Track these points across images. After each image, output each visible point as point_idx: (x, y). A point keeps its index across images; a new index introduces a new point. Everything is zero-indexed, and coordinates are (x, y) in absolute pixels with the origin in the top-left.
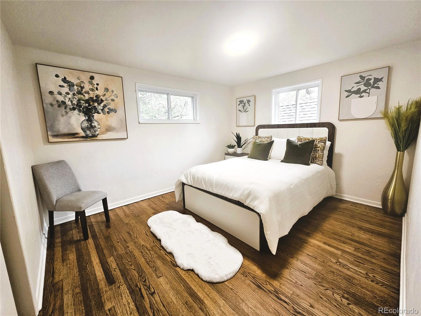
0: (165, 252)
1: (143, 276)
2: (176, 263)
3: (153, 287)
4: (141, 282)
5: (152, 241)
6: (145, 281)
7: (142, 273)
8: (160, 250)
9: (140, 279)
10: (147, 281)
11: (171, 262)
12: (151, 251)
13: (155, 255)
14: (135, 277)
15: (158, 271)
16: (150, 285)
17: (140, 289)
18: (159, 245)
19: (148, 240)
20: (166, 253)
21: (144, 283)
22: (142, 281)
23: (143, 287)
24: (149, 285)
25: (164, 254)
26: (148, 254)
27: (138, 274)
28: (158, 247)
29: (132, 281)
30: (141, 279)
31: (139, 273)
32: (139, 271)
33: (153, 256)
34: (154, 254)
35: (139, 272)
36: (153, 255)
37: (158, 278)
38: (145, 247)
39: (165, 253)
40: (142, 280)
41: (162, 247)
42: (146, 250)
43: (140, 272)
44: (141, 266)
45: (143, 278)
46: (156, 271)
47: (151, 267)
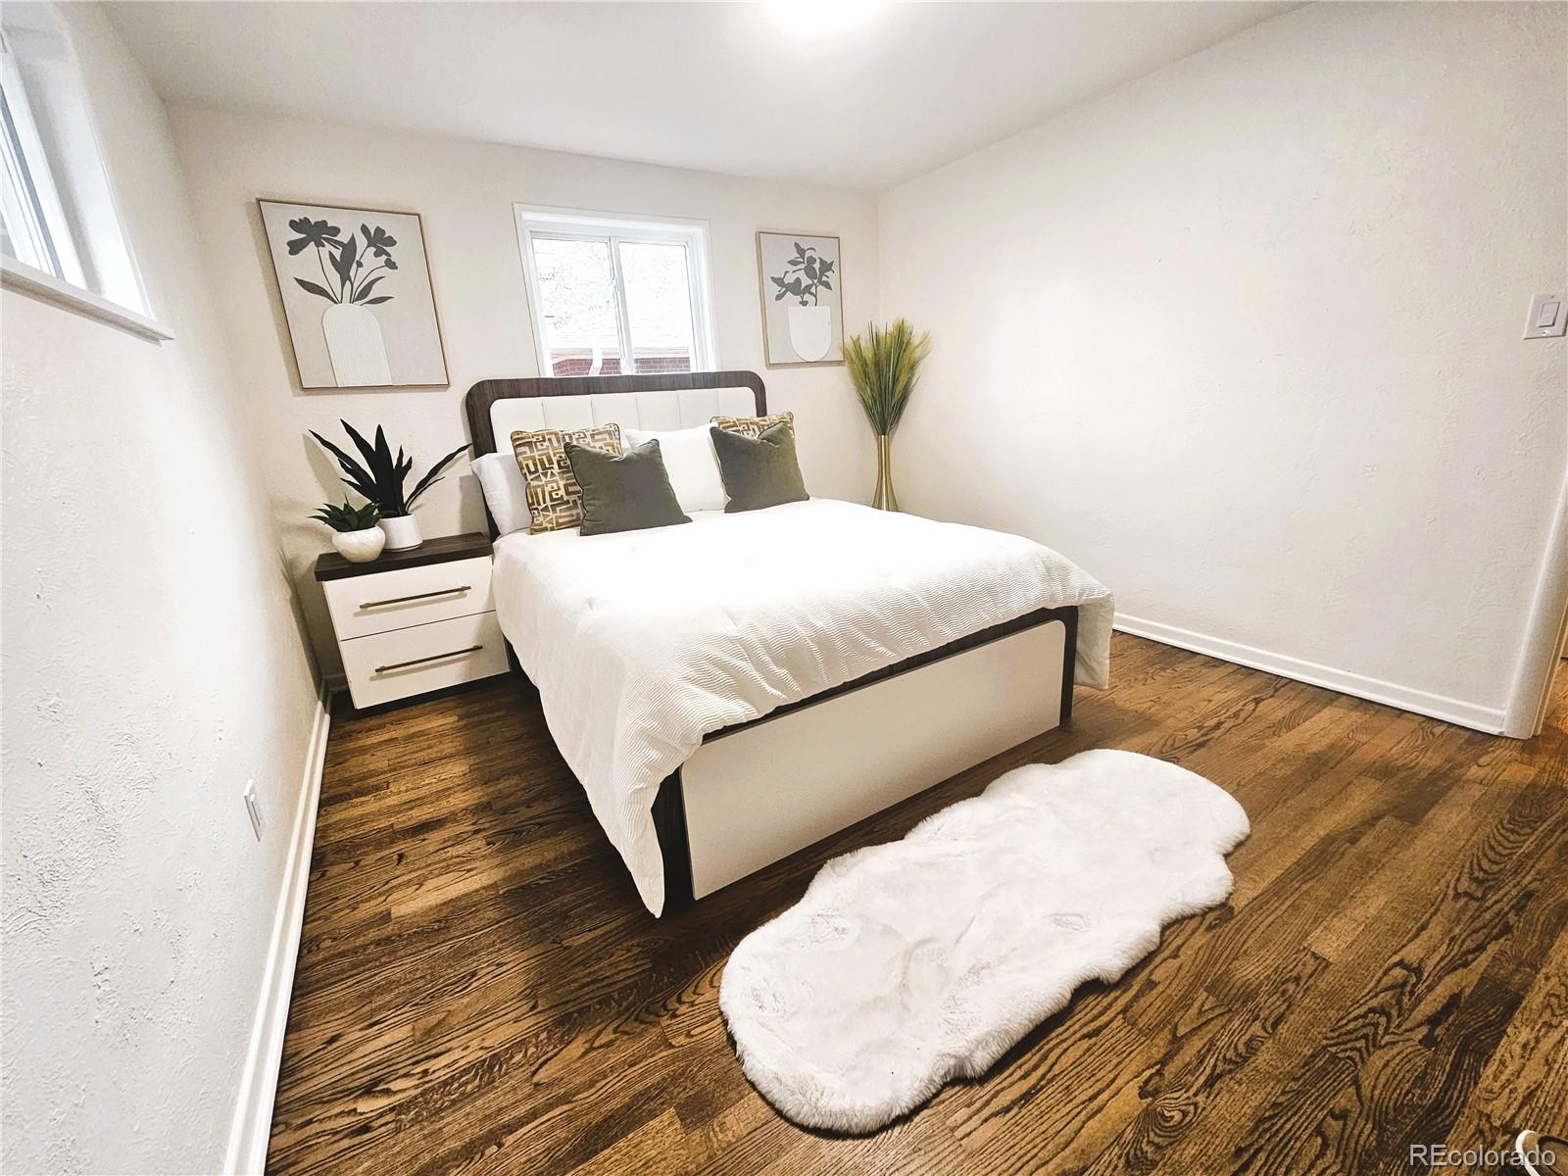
0: (1158, 960)
1: (1364, 1026)
2: (1211, 909)
3: (1385, 973)
4: (1399, 1026)
5: (1086, 1044)
6: (1382, 1011)
7: (1348, 1037)
8: (1151, 984)
9: (1387, 1038)
10: (1374, 1003)
11: (1210, 928)
12: (1182, 1031)
13: (1197, 1005)
14: (1392, 1065)
15: (1291, 971)
16: (1380, 987)
17: (1434, 1021)
18: (1117, 998)
19: (1086, 1074)
20: (1167, 953)
21: (1394, 1013)
22: (1389, 1022)
23: (1411, 1011)
24: (1386, 990)
25: (1176, 963)
26: (1212, 1042)
27: (1365, 1055)
28: (1136, 998)
29: (1425, 1073)
30: (1384, 1034)
31: (1359, 1050)
32: (1348, 1053)
33: (1212, 1009)
34: (1194, 1011)
35: (1355, 1054)
36: (1200, 1013)
37: (1328, 964)
38: (1159, 1073)
39: (1165, 960)
40: (1386, 1029)
41: (1130, 973)
42: (1178, 1062)
43: (1352, 1049)
44: (1313, 1056)
45: (1376, 1025)
46: (1297, 979)
47: (1289, 1007)
